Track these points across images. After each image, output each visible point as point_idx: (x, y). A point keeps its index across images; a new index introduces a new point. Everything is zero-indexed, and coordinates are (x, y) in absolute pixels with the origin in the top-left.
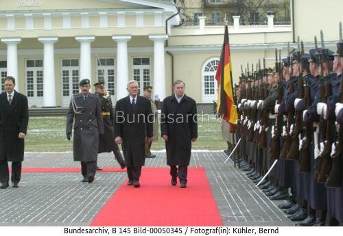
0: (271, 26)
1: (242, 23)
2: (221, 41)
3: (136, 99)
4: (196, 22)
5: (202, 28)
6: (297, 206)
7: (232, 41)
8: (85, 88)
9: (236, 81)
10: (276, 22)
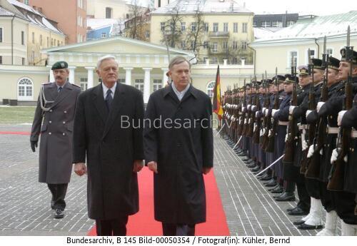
0: (243, 65)
1: (228, 63)
2: (215, 72)
3: (113, 90)
4: (204, 62)
5: (207, 65)
6: (251, 160)
7: (221, 72)
8: (59, 74)
9: (223, 94)
10: (246, 63)
